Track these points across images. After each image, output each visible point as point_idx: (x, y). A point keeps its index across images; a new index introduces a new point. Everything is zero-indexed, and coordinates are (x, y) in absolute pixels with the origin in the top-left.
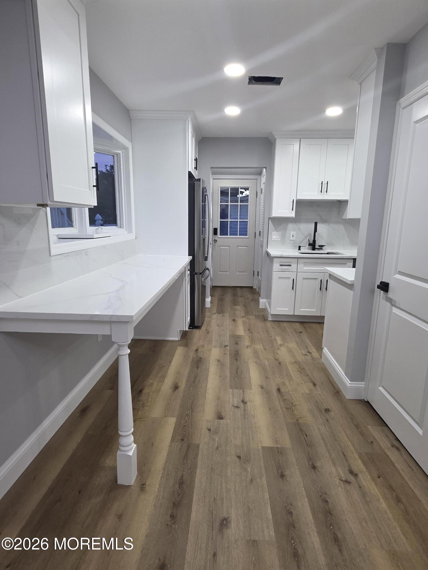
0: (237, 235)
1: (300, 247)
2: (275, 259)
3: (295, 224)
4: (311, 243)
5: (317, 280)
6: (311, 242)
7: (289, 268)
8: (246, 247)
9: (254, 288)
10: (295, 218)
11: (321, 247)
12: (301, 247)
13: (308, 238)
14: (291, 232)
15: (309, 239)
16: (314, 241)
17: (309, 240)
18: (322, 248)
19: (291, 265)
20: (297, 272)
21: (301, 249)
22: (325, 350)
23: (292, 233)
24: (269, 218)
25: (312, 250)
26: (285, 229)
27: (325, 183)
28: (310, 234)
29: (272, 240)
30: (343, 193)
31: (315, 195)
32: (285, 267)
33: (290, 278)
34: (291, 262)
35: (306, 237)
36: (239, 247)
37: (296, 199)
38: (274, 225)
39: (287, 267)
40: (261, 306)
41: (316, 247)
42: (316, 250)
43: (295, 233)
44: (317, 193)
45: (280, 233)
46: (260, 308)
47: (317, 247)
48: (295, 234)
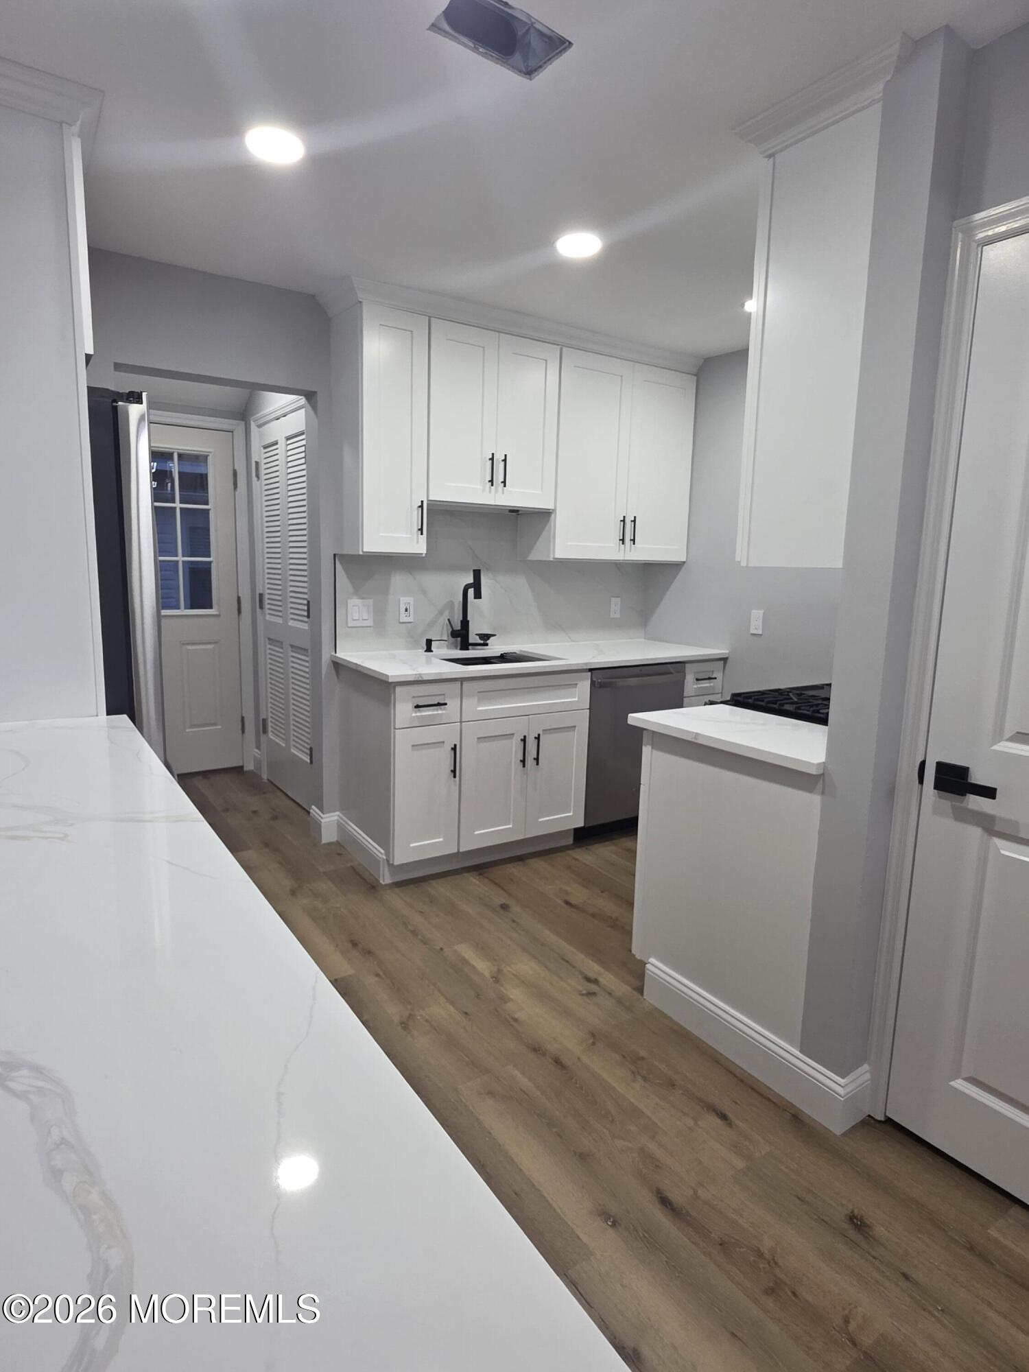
0: (178, 607)
1: (429, 642)
2: (399, 690)
3: (411, 574)
4: (457, 630)
5: (512, 738)
6: (458, 627)
7: (440, 712)
8: (209, 643)
9: (246, 772)
10: (424, 557)
11: (485, 637)
12: (433, 642)
13: (446, 616)
14: (401, 599)
15: (448, 617)
16: (465, 623)
17: (449, 620)
18: (488, 642)
19: (446, 704)
20: (461, 722)
21: (433, 649)
22: (656, 967)
23: (405, 600)
24: (335, 555)
25: (461, 649)
26: (385, 591)
27: (499, 457)
28: (451, 604)
29: (349, 625)
30: (540, 492)
31: (473, 491)
32: (429, 710)
33: (443, 742)
34: (444, 695)
35: (441, 613)
36: (189, 647)
37: (428, 500)
38: (350, 577)
39: (434, 710)
40: (329, 835)
41: (471, 641)
42: (470, 647)
43: (410, 600)
44: (479, 487)
45: (371, 602)
46: (324, 844)
47: (473, 638)
48: (412, 603)
